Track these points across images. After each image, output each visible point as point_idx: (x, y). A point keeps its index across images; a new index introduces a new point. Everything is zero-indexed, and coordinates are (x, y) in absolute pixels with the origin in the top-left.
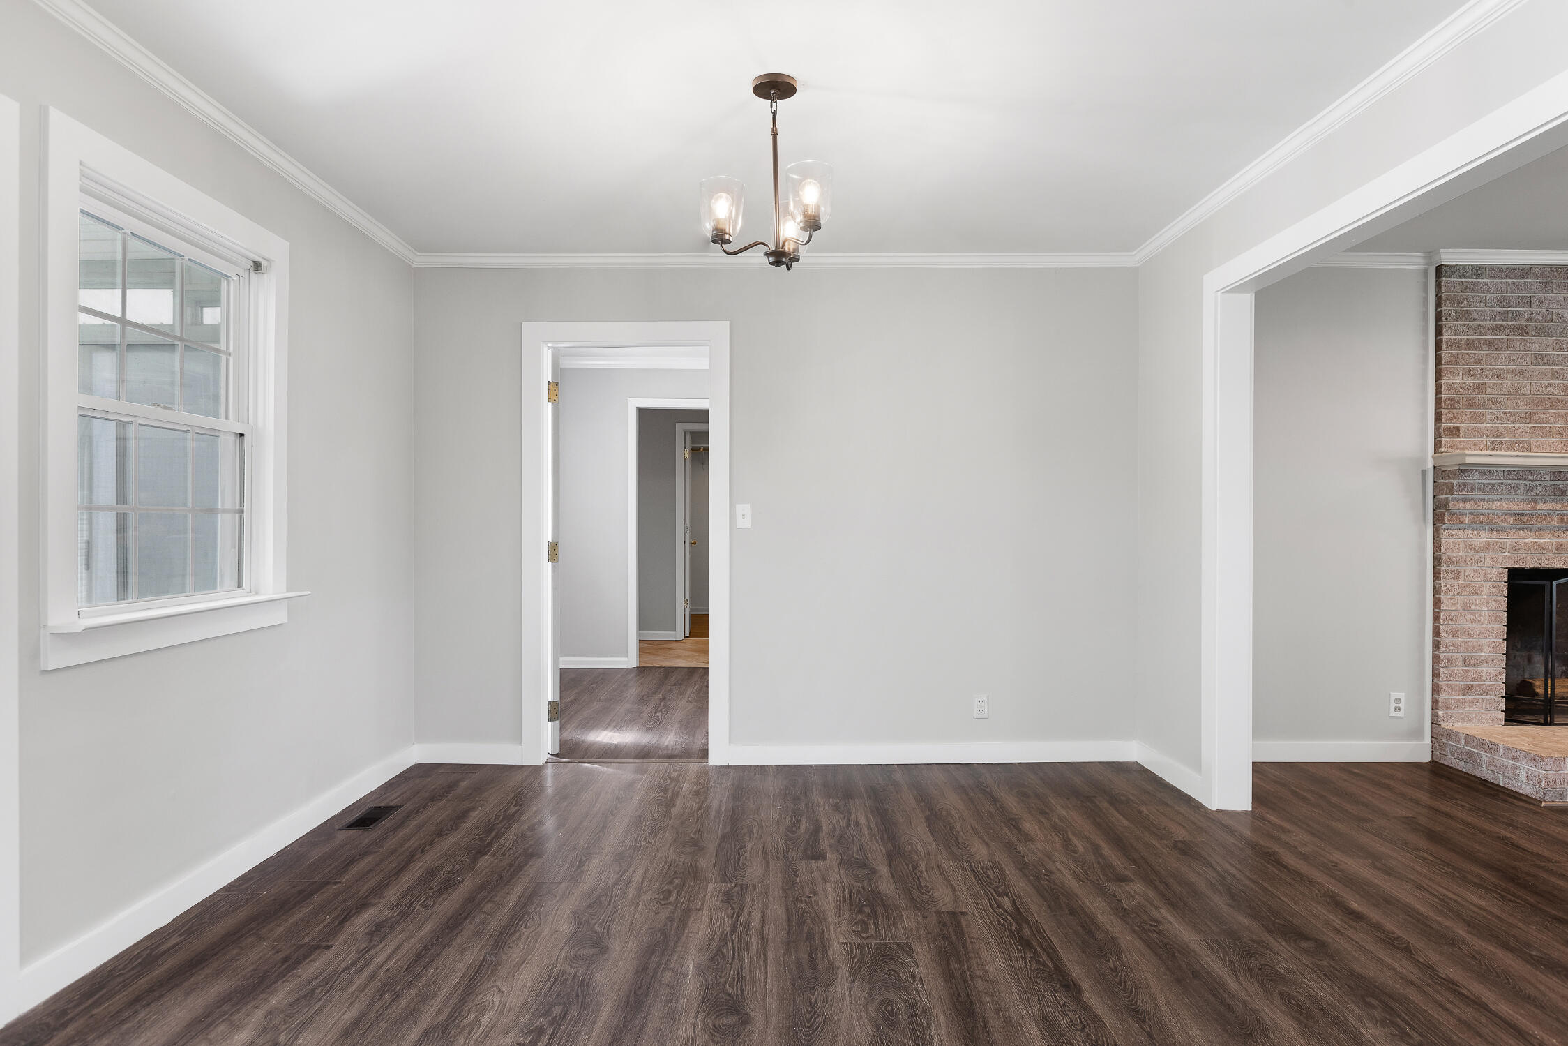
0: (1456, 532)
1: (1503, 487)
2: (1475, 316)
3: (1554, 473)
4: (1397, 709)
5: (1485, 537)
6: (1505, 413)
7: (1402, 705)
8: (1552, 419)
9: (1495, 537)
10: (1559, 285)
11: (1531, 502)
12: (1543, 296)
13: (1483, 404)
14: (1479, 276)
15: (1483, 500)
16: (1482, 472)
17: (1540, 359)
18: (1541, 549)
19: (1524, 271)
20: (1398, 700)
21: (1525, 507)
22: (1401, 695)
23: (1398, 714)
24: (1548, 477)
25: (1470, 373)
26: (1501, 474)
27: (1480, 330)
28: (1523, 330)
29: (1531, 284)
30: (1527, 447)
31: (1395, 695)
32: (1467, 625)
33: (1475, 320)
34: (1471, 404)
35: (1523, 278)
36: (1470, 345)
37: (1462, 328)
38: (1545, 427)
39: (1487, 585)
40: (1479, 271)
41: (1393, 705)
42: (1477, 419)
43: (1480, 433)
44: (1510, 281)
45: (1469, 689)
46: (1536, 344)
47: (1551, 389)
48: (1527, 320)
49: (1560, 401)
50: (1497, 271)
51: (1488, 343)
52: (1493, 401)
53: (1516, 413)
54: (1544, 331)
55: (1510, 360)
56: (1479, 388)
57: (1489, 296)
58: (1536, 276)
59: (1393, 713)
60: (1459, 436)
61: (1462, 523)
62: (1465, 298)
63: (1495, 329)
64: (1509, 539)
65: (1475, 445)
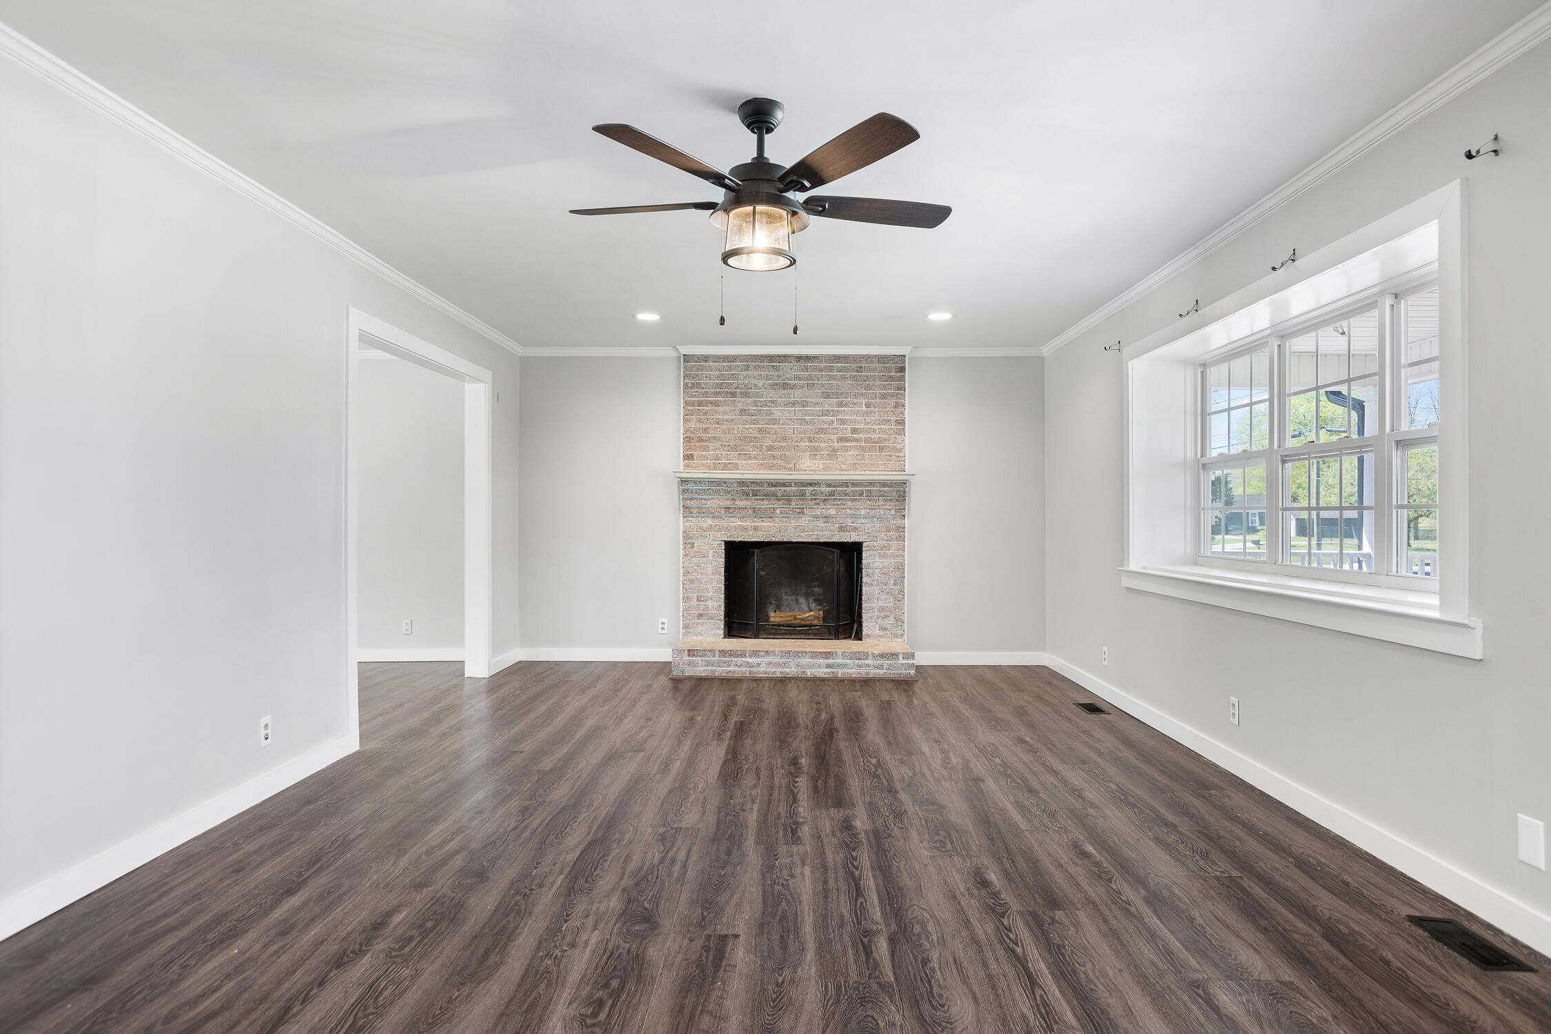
0: (691, 519)
1: (711, 491)
2: (703, 386)
3: (739, 483)
4: (663, 629)
5: (710, 522)
6: (722, 445)
7: (666, 626)
8: (751, 449)
9: (716, 522)
10: (755, 366)
11: (732, 500)
12: (745, 373)
13: (708, 440)
14: (706, 361)
15: (702, 499)
16: (695, 482)
17: (743, 412)
18: (744, 529)
19: (733, 358)
20: (663, 623)
21: (728, 503)
22: (665, 620)
23: (663, 632)
24: (735, 485)
25: (700, 421)
26: (707, 483)
27: (706, 394)
28: (733, 394)
29: (738, 366)
30: (736, 467)
31: (661, 620)
32: (699, 576)
33: (703, 388)
34: (700, 440)
35: (733, 362)
36: (700, 404)
37: (694, 394)
38: (746, 454)
39: (711, 551)
40: (706, 358)
41: (660, 626)
42: (706, 449)
43: (706, 458)
44: (725, 364)
45: (700, 616)
46: (741, 403)
47: (750, 430)
48: (735, 388)
49: (756, 438)
50: (717, 358)
51: (711, 403)
52: (714, 438)
53: (729, 446)
54: (746, 395)
55: (725, 413)
56: (706, 430)
57: (712, 373)
58: (742, 361)
59: (660, 631)
60: (693, 460)
61: (692, 513)
62: (697, 375)
63: (716, 394)
64: (724, 523)
65: (703, 465)
